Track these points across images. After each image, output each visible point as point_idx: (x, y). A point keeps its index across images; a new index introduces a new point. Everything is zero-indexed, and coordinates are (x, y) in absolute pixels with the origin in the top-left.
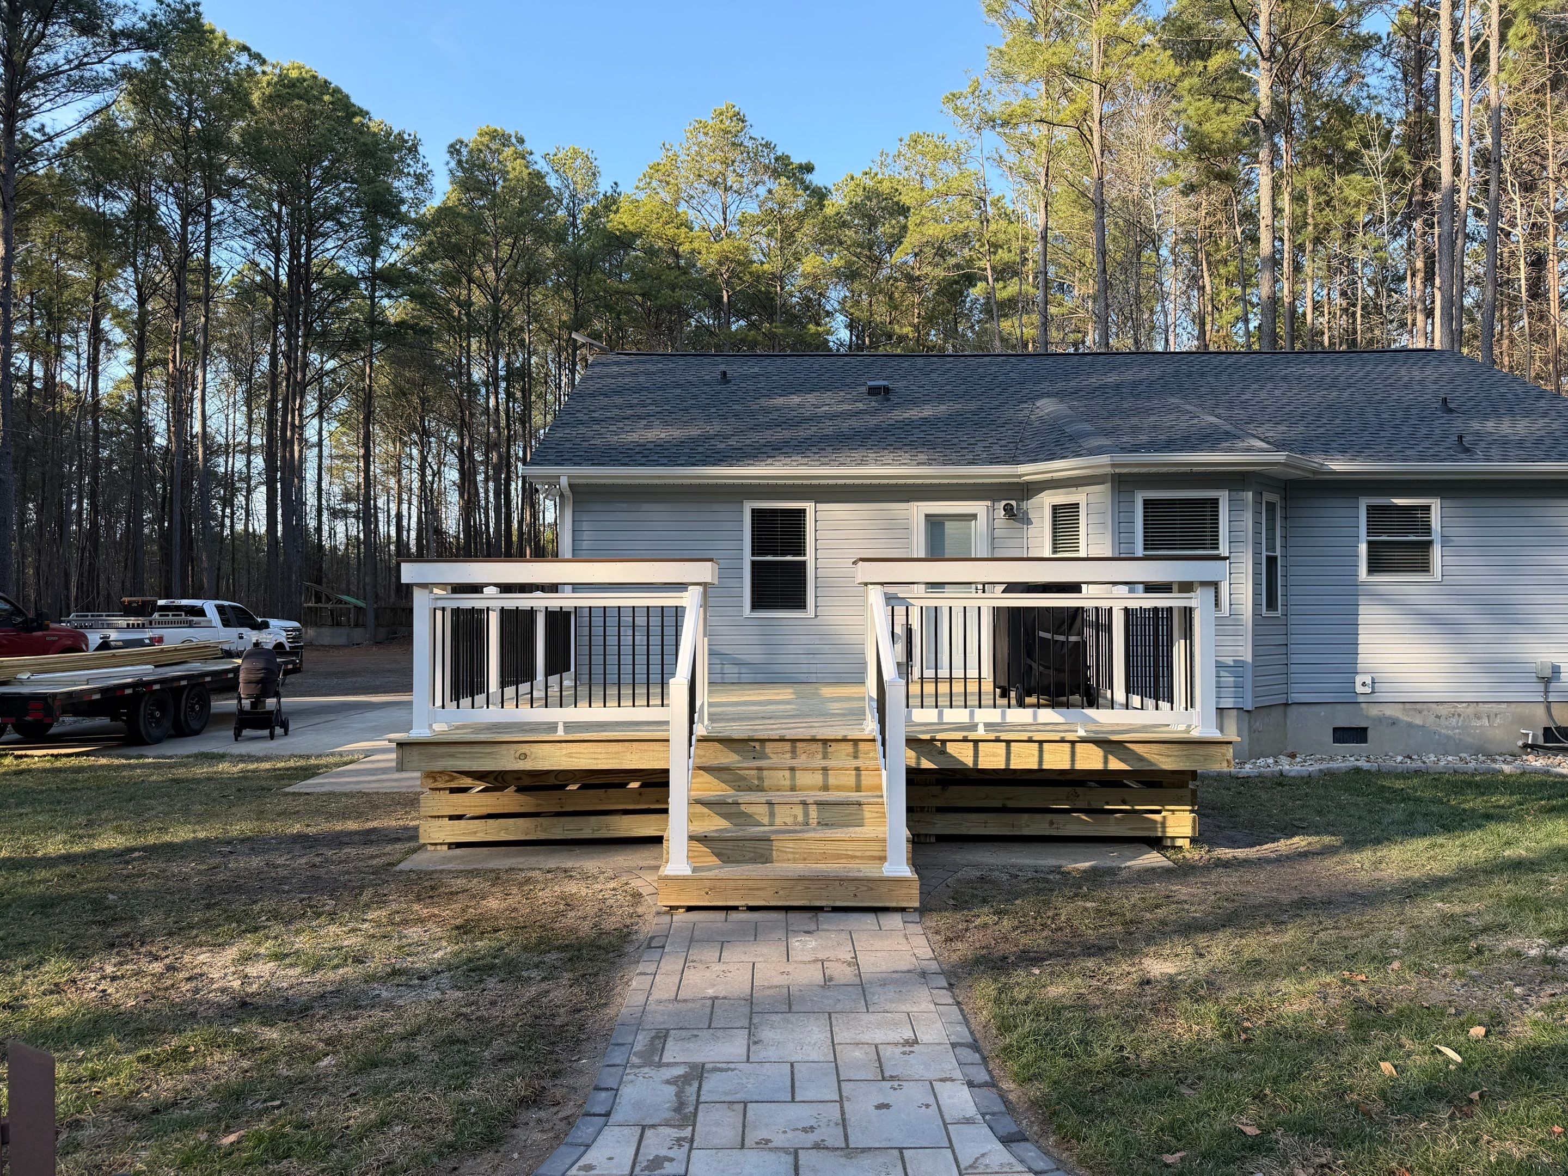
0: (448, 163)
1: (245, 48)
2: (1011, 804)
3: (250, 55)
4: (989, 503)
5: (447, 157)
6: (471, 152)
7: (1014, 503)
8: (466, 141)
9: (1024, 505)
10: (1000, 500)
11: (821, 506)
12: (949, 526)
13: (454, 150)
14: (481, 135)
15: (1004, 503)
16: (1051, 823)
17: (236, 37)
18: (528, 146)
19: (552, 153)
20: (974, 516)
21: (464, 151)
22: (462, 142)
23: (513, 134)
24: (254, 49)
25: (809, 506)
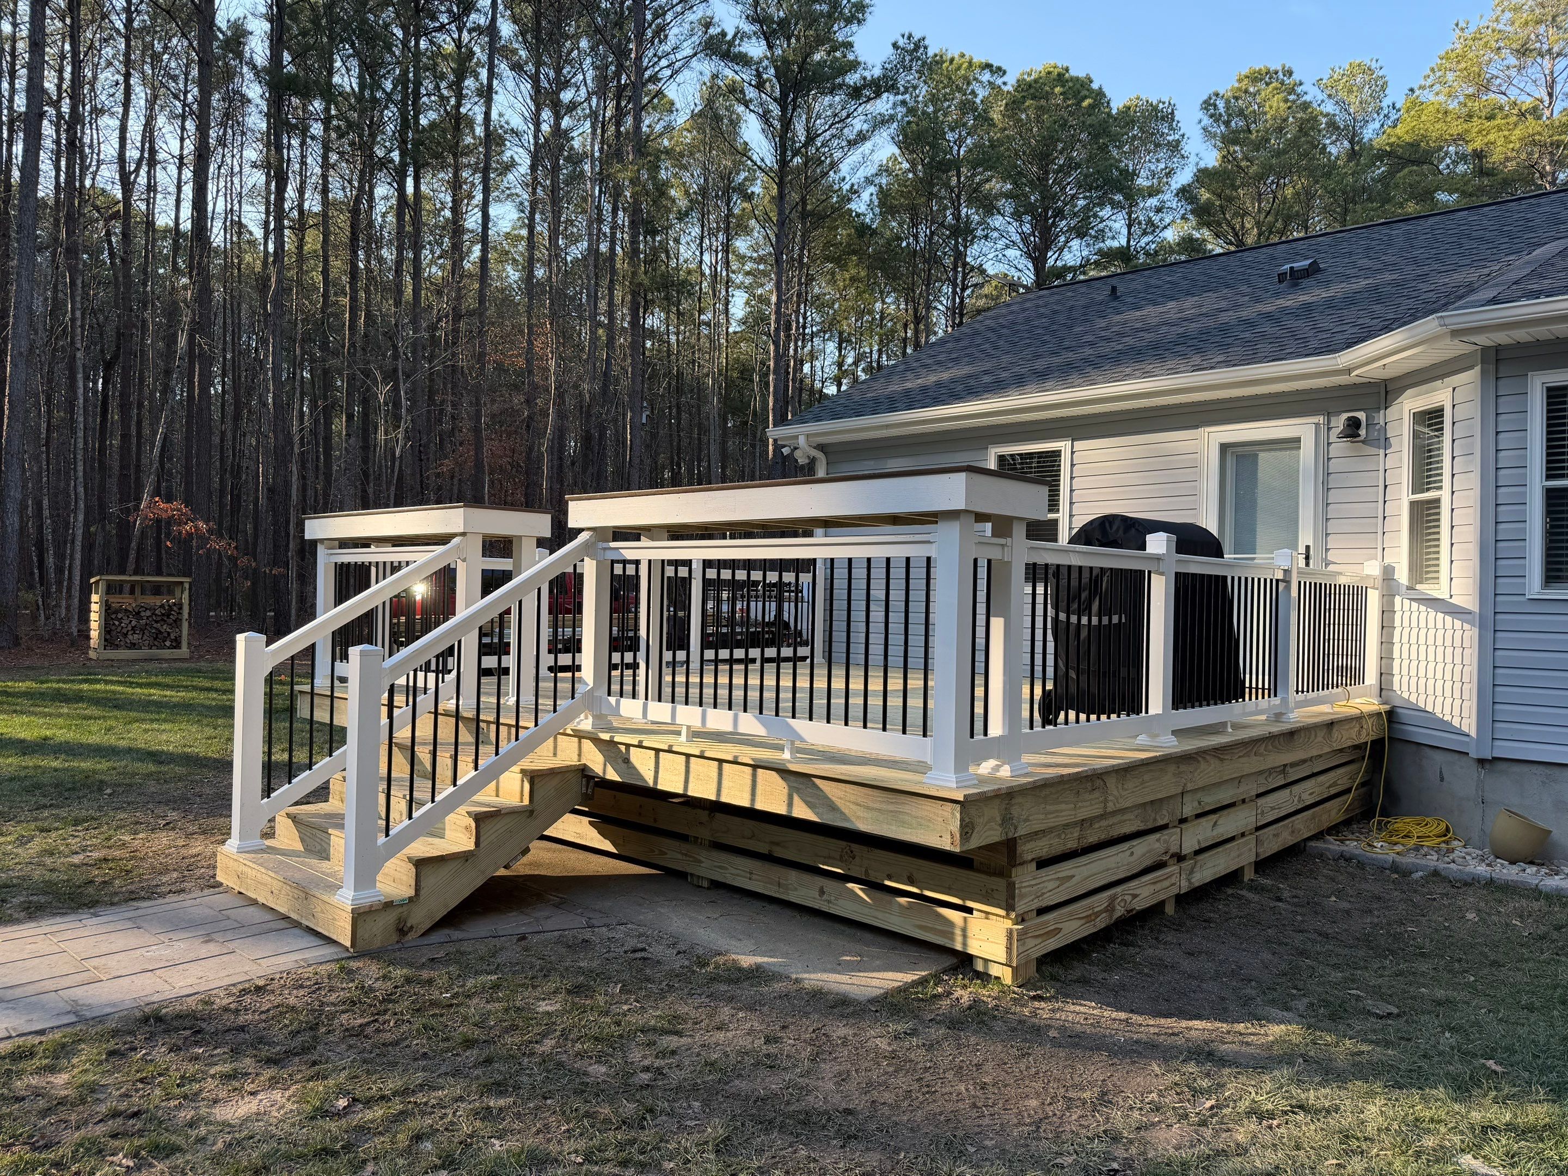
0: (1200, 121)
1: (988, 66)
2: (779, 853)
3: (991, 71)
4: (1321, 419)
5: (1200, 114)
6: (1228, 102)
7: (1361, 415)
8: (1221, 92)
9: (1380, 418)
10: (1339, 413)
11: (1079, 445)
12: (1264, 457)
13: (1208, 105)
14: (1240, 81)
15: (1345, 416)
16: (822, 892)
17: (979, 58)
18: (1296, 77)
19: (1326, 77)
20: (1295, 442)
21: (1221, 104)
22: (1217, 95)
23: (1280, 68)
24: (996, 64)
25: (1063, 445)
